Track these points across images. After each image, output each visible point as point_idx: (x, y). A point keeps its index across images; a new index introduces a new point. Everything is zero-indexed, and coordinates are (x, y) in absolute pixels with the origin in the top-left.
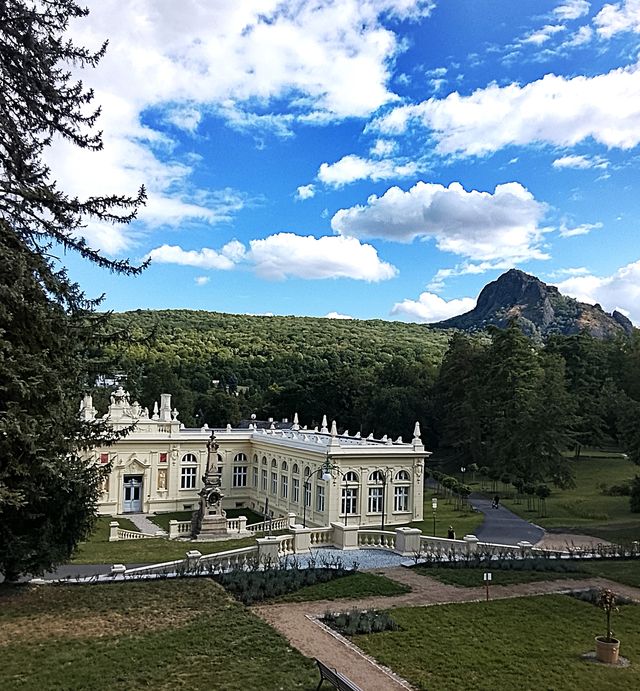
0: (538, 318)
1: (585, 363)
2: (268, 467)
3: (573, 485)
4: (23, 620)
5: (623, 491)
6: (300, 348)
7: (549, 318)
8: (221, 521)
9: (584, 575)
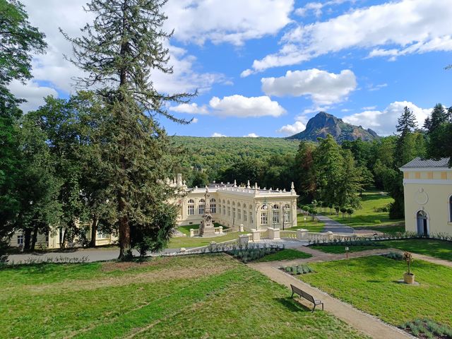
0: (334, 133)
1: (360, 153)
2: (226, 204)
3: (361, 208)
4: (156, 271)
5: (384, 210)
6: (228, 151)
7: (339, 132)
8: (212, 229)
9: (384, 247)
